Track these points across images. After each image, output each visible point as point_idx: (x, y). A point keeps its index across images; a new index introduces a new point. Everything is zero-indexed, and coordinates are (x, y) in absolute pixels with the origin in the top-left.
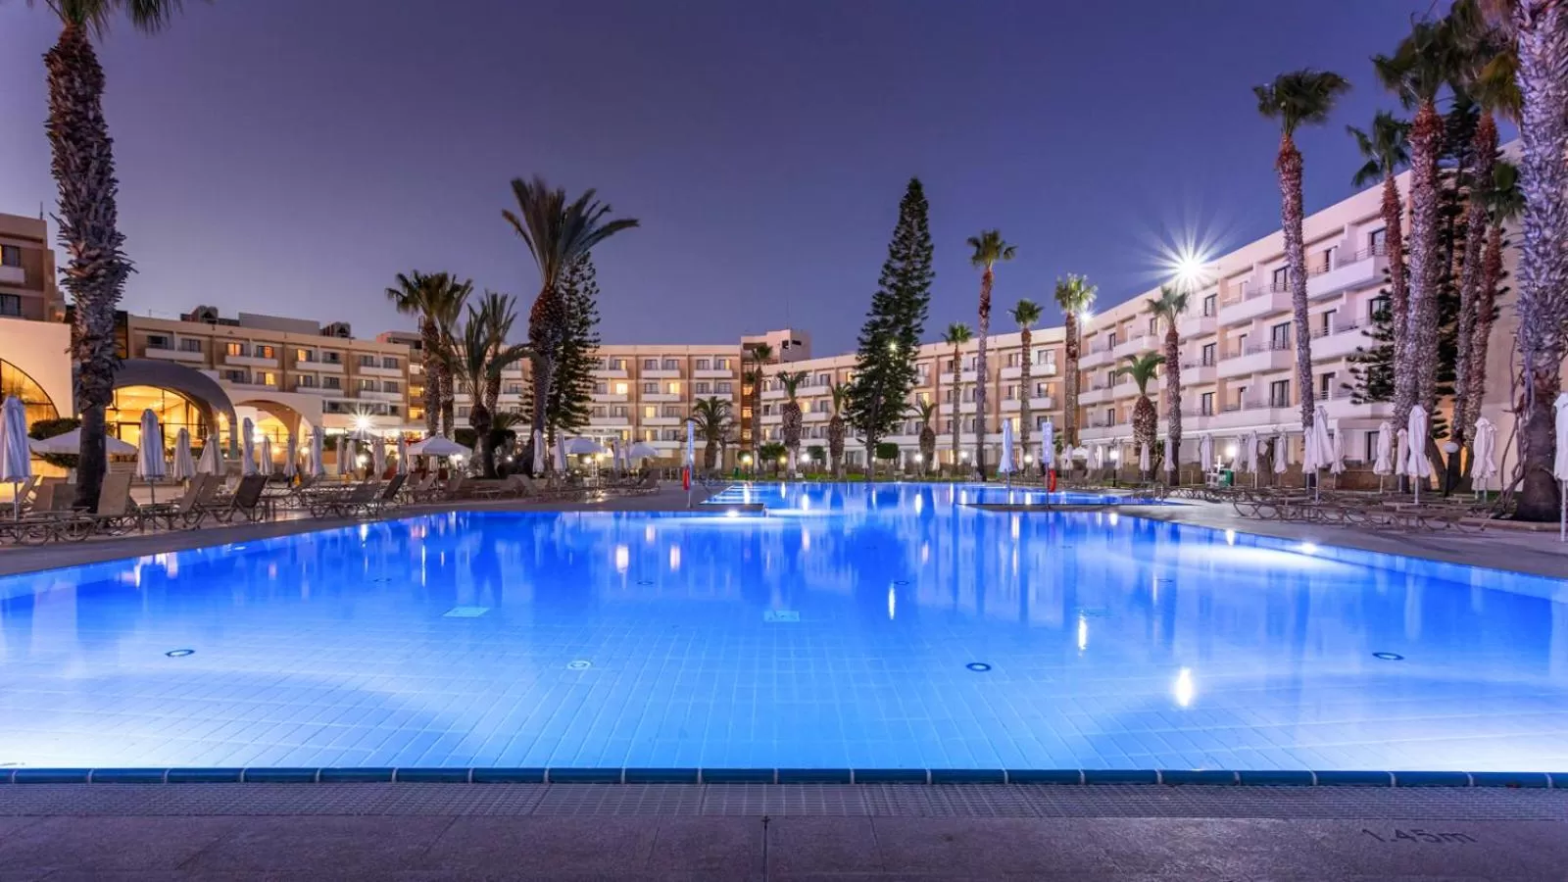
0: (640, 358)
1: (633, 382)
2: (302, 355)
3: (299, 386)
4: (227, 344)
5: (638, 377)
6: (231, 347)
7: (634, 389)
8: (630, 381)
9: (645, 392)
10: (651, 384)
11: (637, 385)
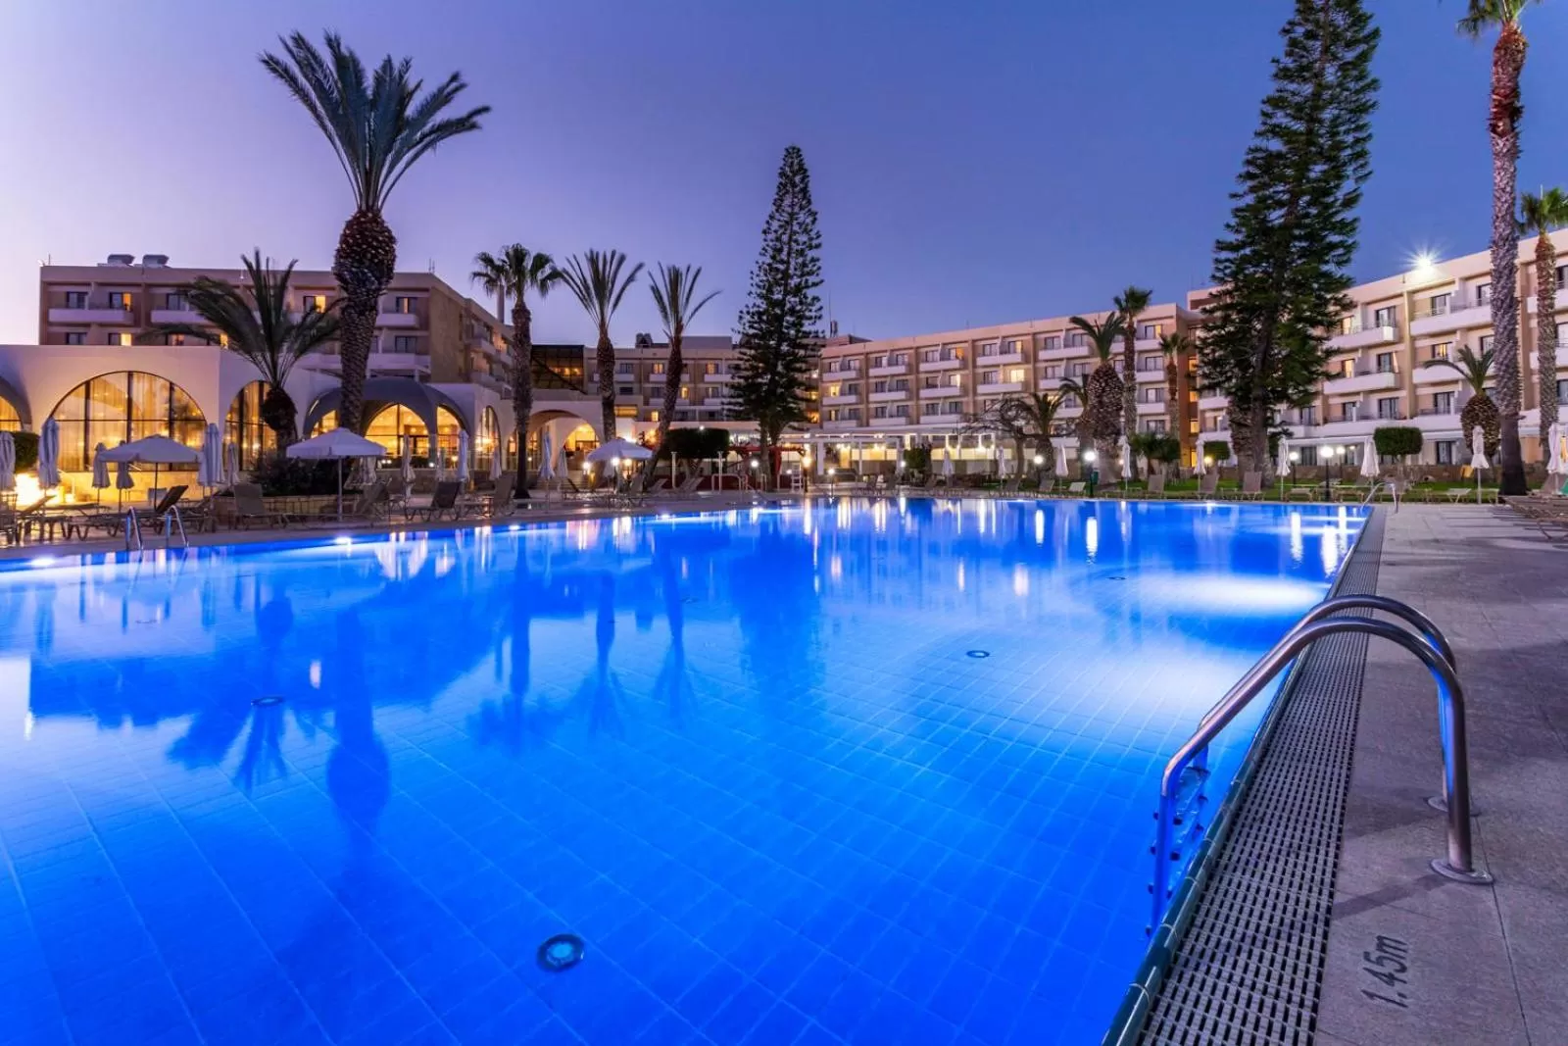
0: (1038, 336)
1: (1030, 366)
2: (711, 368)
3: (708, 397)
4: (653, 365)
5: (1036, 360)
6: (656, 366)
7: (1032, 377)
8: (1026, 366)
9: (1046, 378)
10: (1053, 367)
11: (1035, 370)
